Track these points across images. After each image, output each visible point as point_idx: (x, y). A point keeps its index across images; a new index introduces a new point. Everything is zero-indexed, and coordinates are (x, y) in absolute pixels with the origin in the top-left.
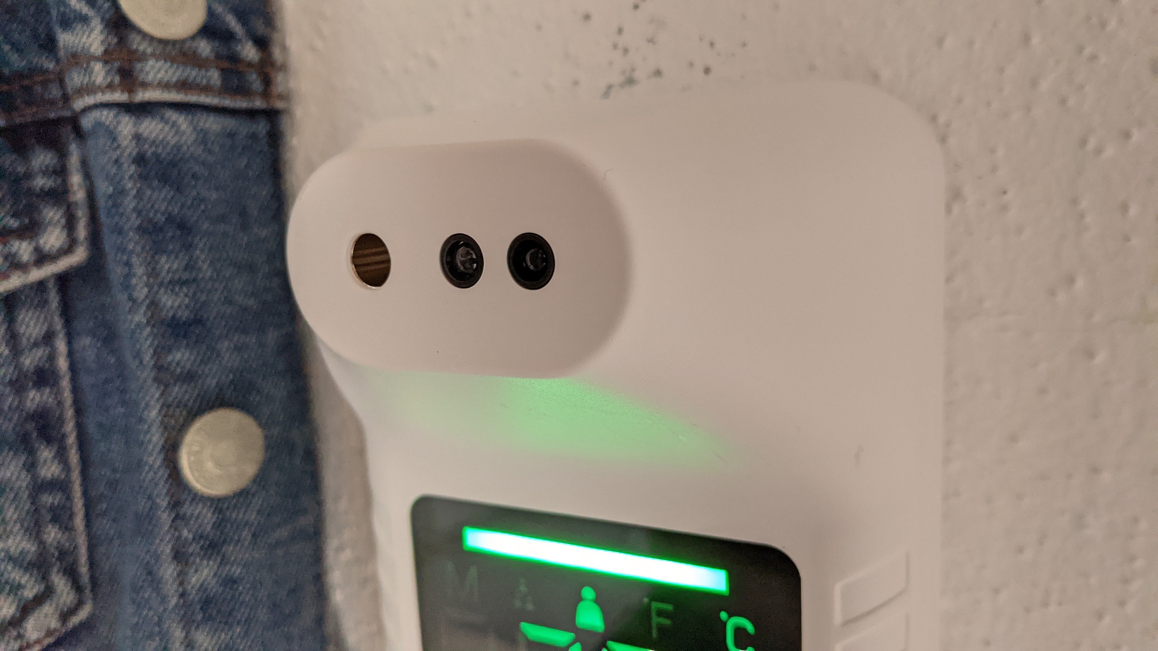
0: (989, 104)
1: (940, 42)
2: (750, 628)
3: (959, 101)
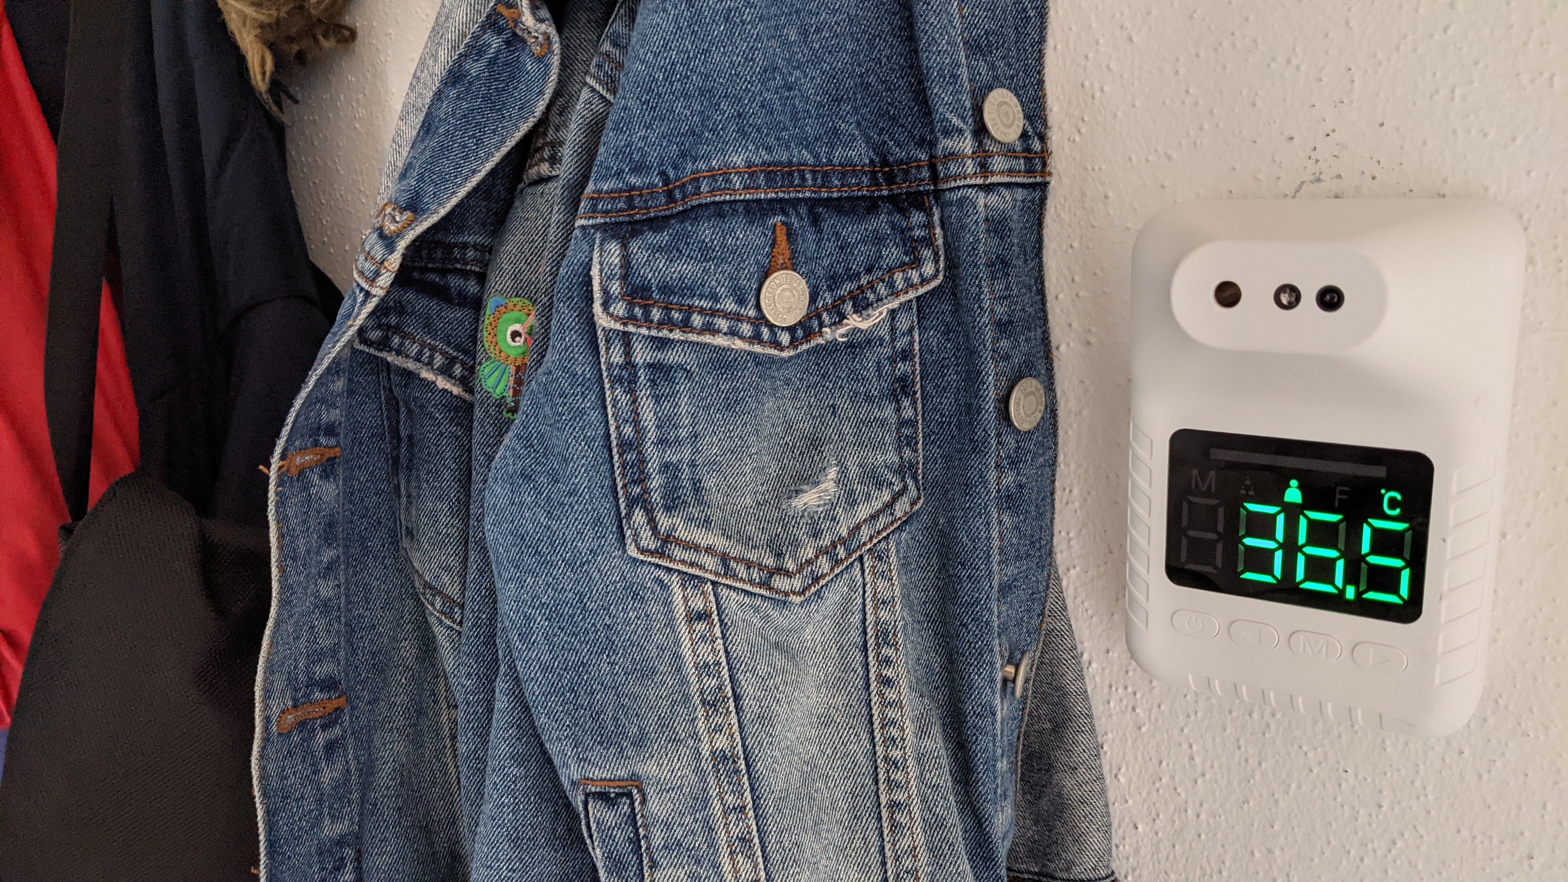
0: (1555, 210)
1: (1529, 173)
2: (1399, 497)
3: (1538, 207)
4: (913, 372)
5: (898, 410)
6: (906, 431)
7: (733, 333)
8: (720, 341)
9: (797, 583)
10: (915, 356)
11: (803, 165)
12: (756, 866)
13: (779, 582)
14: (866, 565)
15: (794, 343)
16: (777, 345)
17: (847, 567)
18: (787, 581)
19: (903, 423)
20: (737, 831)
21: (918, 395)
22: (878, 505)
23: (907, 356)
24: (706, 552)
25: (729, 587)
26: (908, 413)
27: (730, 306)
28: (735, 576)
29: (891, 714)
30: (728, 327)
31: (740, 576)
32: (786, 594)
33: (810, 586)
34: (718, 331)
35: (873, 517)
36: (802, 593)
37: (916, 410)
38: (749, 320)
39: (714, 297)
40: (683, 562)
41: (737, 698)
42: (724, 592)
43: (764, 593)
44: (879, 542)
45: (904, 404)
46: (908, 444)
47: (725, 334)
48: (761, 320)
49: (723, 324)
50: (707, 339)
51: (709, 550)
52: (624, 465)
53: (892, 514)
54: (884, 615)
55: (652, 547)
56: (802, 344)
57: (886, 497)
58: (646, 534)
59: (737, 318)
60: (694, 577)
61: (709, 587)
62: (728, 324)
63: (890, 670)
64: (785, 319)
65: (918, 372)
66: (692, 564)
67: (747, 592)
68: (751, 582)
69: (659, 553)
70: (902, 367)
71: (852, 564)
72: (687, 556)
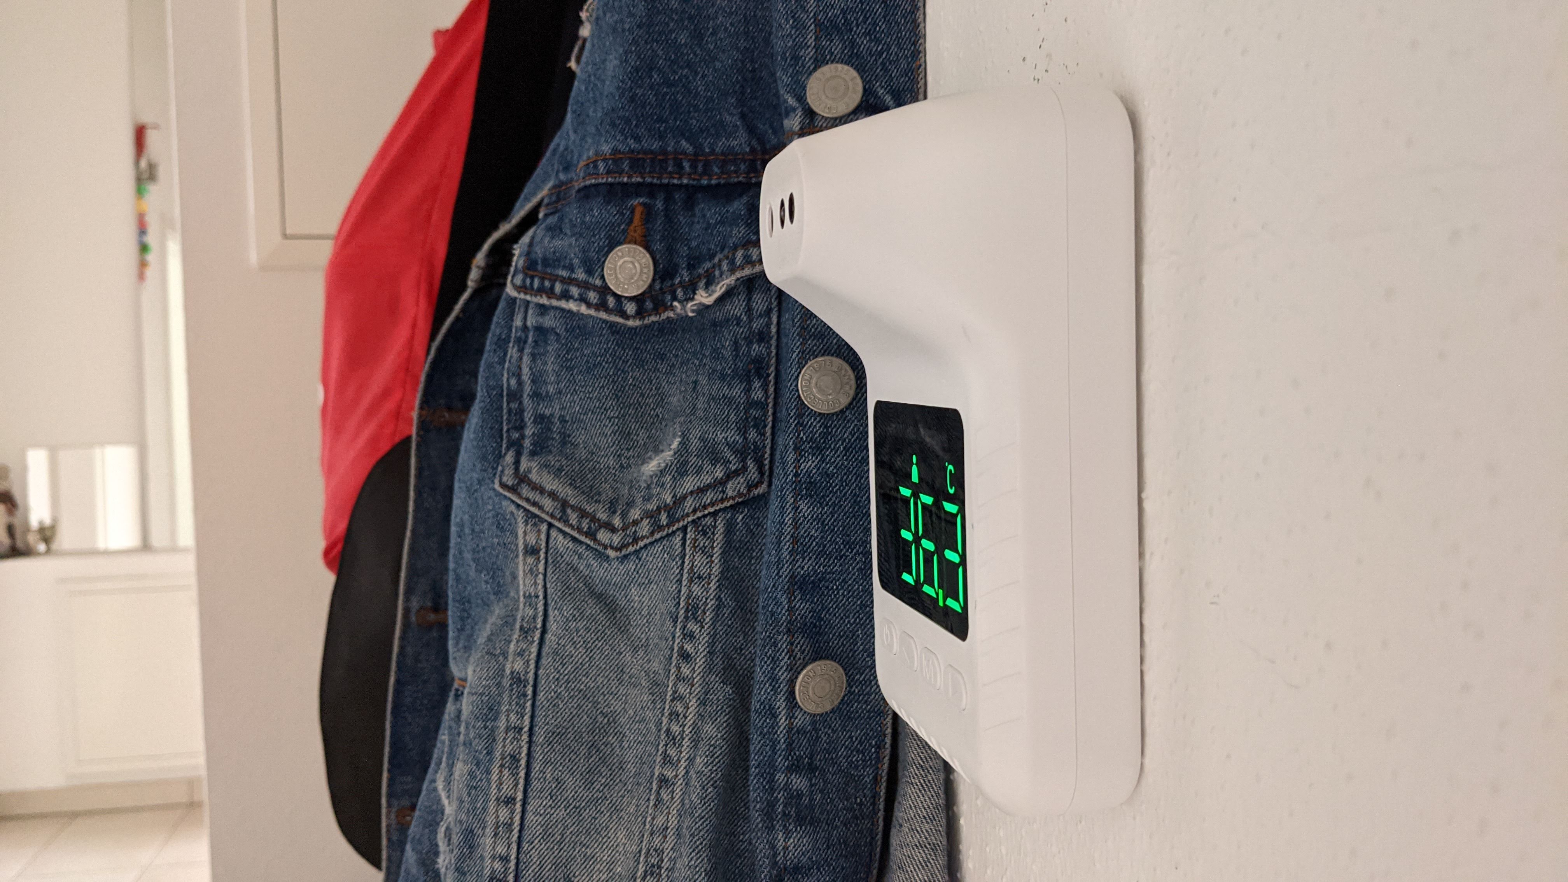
4: (769, 354)
5: (748, 391)
6: (753, 412)
7: (583, 299)
8: (572, 306)
9: (616, 539)
10: (771, 338)
11: (681, 154)
12: (517, 785)
13: (603, 536)
14: (688, 536)
15: (640, 313)
16: (623, 314)
17: (668, 535)
18: (609, 535)
19: (752, 404)
20: (511, 748)
21: (771, 377)
22: (707, 479)
23: (764, 339)
24: (548, 495)
25: (560, 531)
26: (757, 394)
27: (580, 275)
28: (566, 522)
29: (682, 689)
30: (579, 294)
31: (571, 522)
32: (605, 547)
33: (628, 544)
34: (571, 297)
35: (702, 490)
36: (618, 549)
37: (766, 392)
38: (595, 288)
39: (571, 268)
40: (527, 500)
41: (544, 631)
42: (554, 533)
43: (589, 542)
44: (705, 516)
45: (755, 385)
46: (755, 426)
47: (576, 300)
48: (605, 290)
49: (575, 291)
50: (563, 304)
51: (553, 495)
52: (510, 411)
53: (724, 492)
54: (696, 589)
55: (510, 483)
56: (650, 315)
57: (719, 473)
58: (509, 471)
59: (585, 286)
60: (535, 516)
61: (544, 527)
62: (579, 291)
63: (691, 646)
64: (627, 289)
65: (773, 354)
66: (535, 504)
67: (574, 539)
68: (579, 530)
69: (513, 489)
70: (756, 349)
71: (674, 532)
72: (531, 495)
